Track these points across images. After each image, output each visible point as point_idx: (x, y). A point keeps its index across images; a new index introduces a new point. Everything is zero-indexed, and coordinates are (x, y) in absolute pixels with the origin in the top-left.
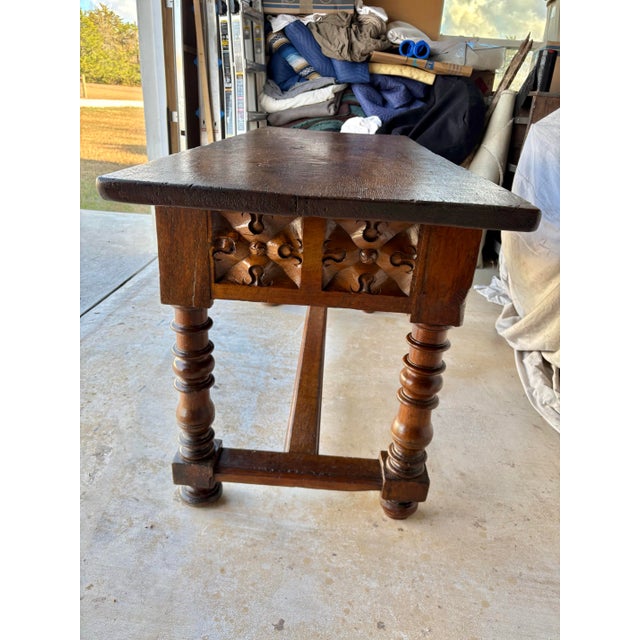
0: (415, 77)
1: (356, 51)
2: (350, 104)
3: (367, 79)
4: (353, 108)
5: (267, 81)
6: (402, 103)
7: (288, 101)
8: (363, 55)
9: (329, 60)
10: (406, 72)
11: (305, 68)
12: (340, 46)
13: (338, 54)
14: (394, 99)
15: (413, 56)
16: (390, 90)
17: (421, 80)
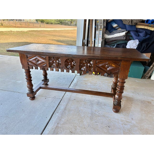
0: (148, 29)
1: (133, 22)
2: (129, 36)
3: (135, 30)
4: (130, 37)
5: (106, 30)
6: (144, 36)
7: (112, 35)
8: (135, 23)
9: (125, 25)
10: (146, 28)
11: (117, 27)
12: (129, 21)
13: (128, 23)
14: (142, 35)
15: (150, 24)
16: (141, 32)
17: (150, 29)
